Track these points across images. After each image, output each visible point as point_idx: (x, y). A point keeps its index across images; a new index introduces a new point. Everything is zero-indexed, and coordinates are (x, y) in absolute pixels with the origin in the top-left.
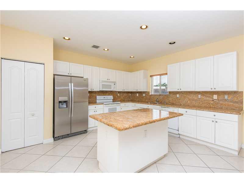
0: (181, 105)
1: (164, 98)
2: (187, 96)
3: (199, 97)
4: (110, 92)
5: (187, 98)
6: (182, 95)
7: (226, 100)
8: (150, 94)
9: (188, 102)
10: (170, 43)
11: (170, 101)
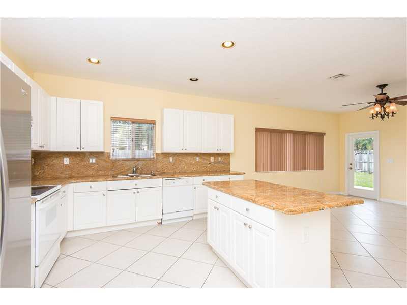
0: (175, 173)
1: (147, 164)
2: (184, 159)
3: (197, 160)
5: (183, 162)
6: (177, 157)
7: (219, 162)
8: (112, 157)
9: (184, 167)
10: (191, 79)
11: (157, 168)
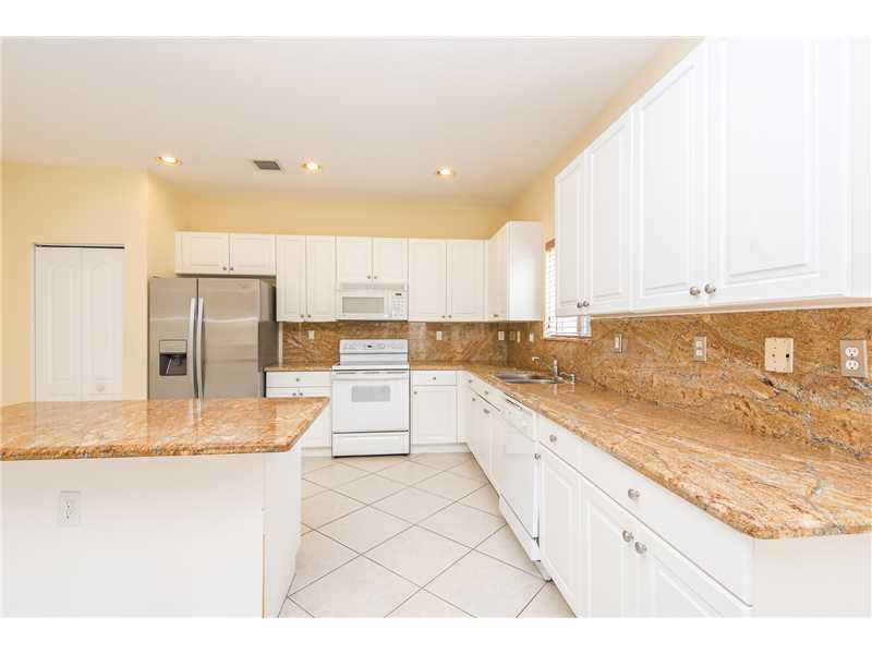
1: (578, 352)
2: (650, 345)
4: (398, 326)
5: (650, 357)
6: (633, 336)
9: (652, 381)
11: (593, 369)
